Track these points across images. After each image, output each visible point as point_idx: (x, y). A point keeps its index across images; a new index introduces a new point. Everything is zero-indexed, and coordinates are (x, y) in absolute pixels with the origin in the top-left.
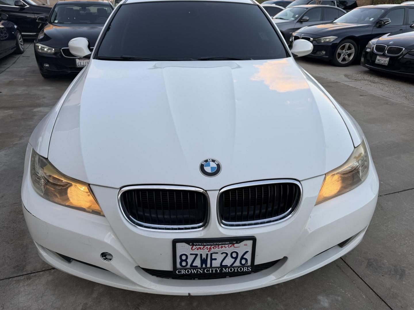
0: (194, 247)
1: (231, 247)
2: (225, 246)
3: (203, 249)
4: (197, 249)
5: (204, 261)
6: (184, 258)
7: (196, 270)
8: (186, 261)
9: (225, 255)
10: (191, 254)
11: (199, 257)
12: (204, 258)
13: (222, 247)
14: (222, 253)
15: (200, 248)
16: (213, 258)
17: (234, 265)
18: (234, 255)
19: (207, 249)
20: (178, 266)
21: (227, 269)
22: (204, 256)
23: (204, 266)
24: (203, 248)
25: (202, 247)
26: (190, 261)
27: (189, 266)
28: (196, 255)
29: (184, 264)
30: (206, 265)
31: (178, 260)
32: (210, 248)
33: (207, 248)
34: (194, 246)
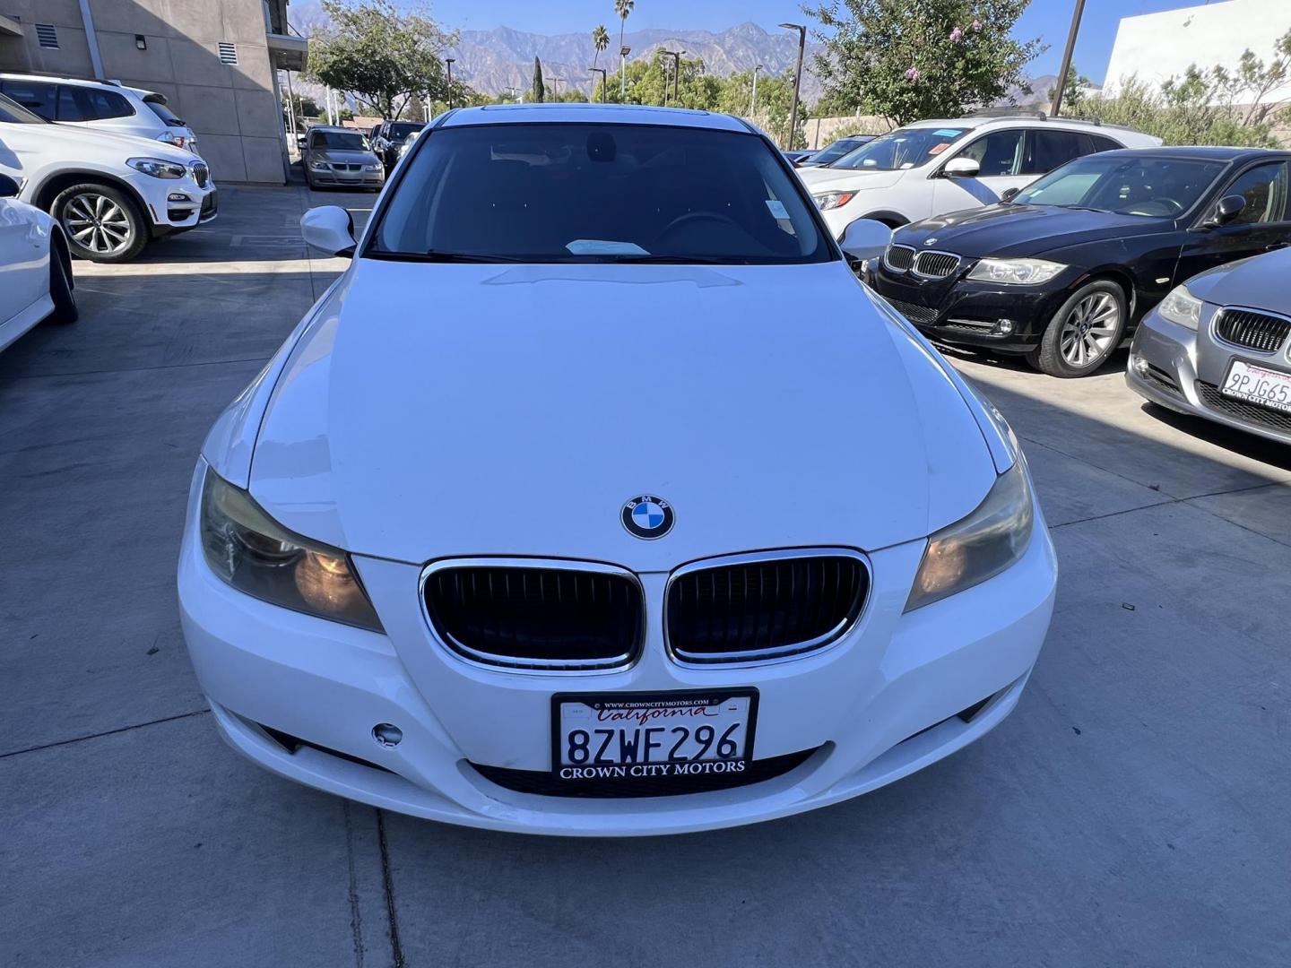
0: (606, 713)
1: (695, 713)
2: (681, 711)
3: (626, 717)
4: (613, 719)
5: (628, 750)
6: (579, 740)
7: (608, 770)
8: (584, 747)
9: (681, 734)
10: (597, 731)
11: (616, 738)
12: (629, 743)
13: (674, 713)
14: (674, 731)
15: (620, 715)
16: (651, 742)
17: (704, 757)
18: (704, 736)
19: (638, 718)
20: (565, 759)
21: (686, 766)
22: (629, 738)
23: (629, 760)
24: (628, 714)
25: (624, 712)
26: (593, 750)
27: (591, 760)
28: (611, 733)
29: (579, 755)
30: (634, 757)
31: (565, 747)
32: (644, 715)
33: (638, 714)
34: (606, 711)
